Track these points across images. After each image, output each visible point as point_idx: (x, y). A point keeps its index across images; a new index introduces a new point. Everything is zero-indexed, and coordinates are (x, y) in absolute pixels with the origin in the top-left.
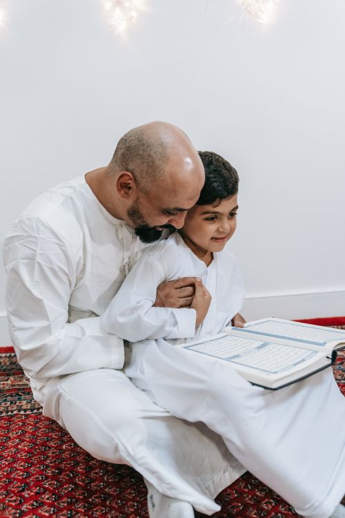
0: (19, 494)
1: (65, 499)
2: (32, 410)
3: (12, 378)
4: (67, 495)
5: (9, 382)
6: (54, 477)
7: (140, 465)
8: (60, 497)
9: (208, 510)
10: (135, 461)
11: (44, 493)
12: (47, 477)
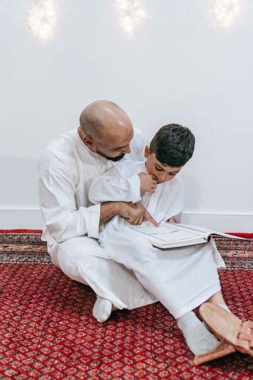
0: (31, 296)
1: (54, 301)
2: (48, 263)
3: (42, 247)
4: (55, 299)
5: (40, 248)
6: (51, 291)
7: (87, 278)
8: (52, 300)
9: (120, 306)
10: (85, 276)
11: (44, 297)
12: (47, 291)
